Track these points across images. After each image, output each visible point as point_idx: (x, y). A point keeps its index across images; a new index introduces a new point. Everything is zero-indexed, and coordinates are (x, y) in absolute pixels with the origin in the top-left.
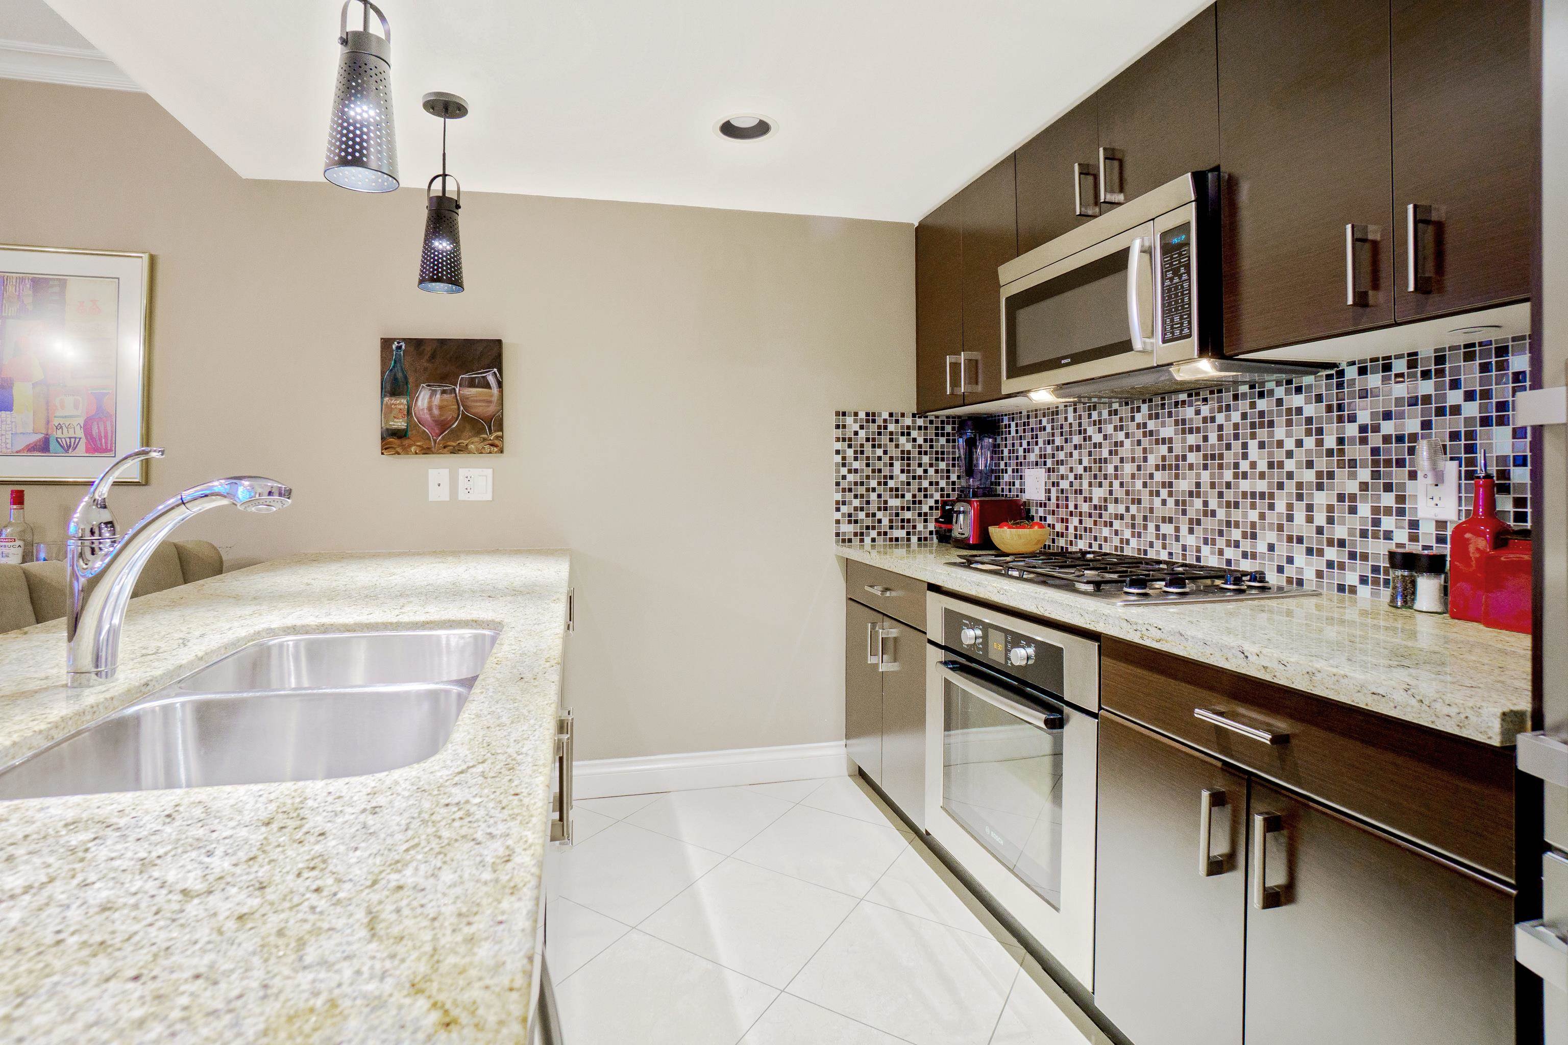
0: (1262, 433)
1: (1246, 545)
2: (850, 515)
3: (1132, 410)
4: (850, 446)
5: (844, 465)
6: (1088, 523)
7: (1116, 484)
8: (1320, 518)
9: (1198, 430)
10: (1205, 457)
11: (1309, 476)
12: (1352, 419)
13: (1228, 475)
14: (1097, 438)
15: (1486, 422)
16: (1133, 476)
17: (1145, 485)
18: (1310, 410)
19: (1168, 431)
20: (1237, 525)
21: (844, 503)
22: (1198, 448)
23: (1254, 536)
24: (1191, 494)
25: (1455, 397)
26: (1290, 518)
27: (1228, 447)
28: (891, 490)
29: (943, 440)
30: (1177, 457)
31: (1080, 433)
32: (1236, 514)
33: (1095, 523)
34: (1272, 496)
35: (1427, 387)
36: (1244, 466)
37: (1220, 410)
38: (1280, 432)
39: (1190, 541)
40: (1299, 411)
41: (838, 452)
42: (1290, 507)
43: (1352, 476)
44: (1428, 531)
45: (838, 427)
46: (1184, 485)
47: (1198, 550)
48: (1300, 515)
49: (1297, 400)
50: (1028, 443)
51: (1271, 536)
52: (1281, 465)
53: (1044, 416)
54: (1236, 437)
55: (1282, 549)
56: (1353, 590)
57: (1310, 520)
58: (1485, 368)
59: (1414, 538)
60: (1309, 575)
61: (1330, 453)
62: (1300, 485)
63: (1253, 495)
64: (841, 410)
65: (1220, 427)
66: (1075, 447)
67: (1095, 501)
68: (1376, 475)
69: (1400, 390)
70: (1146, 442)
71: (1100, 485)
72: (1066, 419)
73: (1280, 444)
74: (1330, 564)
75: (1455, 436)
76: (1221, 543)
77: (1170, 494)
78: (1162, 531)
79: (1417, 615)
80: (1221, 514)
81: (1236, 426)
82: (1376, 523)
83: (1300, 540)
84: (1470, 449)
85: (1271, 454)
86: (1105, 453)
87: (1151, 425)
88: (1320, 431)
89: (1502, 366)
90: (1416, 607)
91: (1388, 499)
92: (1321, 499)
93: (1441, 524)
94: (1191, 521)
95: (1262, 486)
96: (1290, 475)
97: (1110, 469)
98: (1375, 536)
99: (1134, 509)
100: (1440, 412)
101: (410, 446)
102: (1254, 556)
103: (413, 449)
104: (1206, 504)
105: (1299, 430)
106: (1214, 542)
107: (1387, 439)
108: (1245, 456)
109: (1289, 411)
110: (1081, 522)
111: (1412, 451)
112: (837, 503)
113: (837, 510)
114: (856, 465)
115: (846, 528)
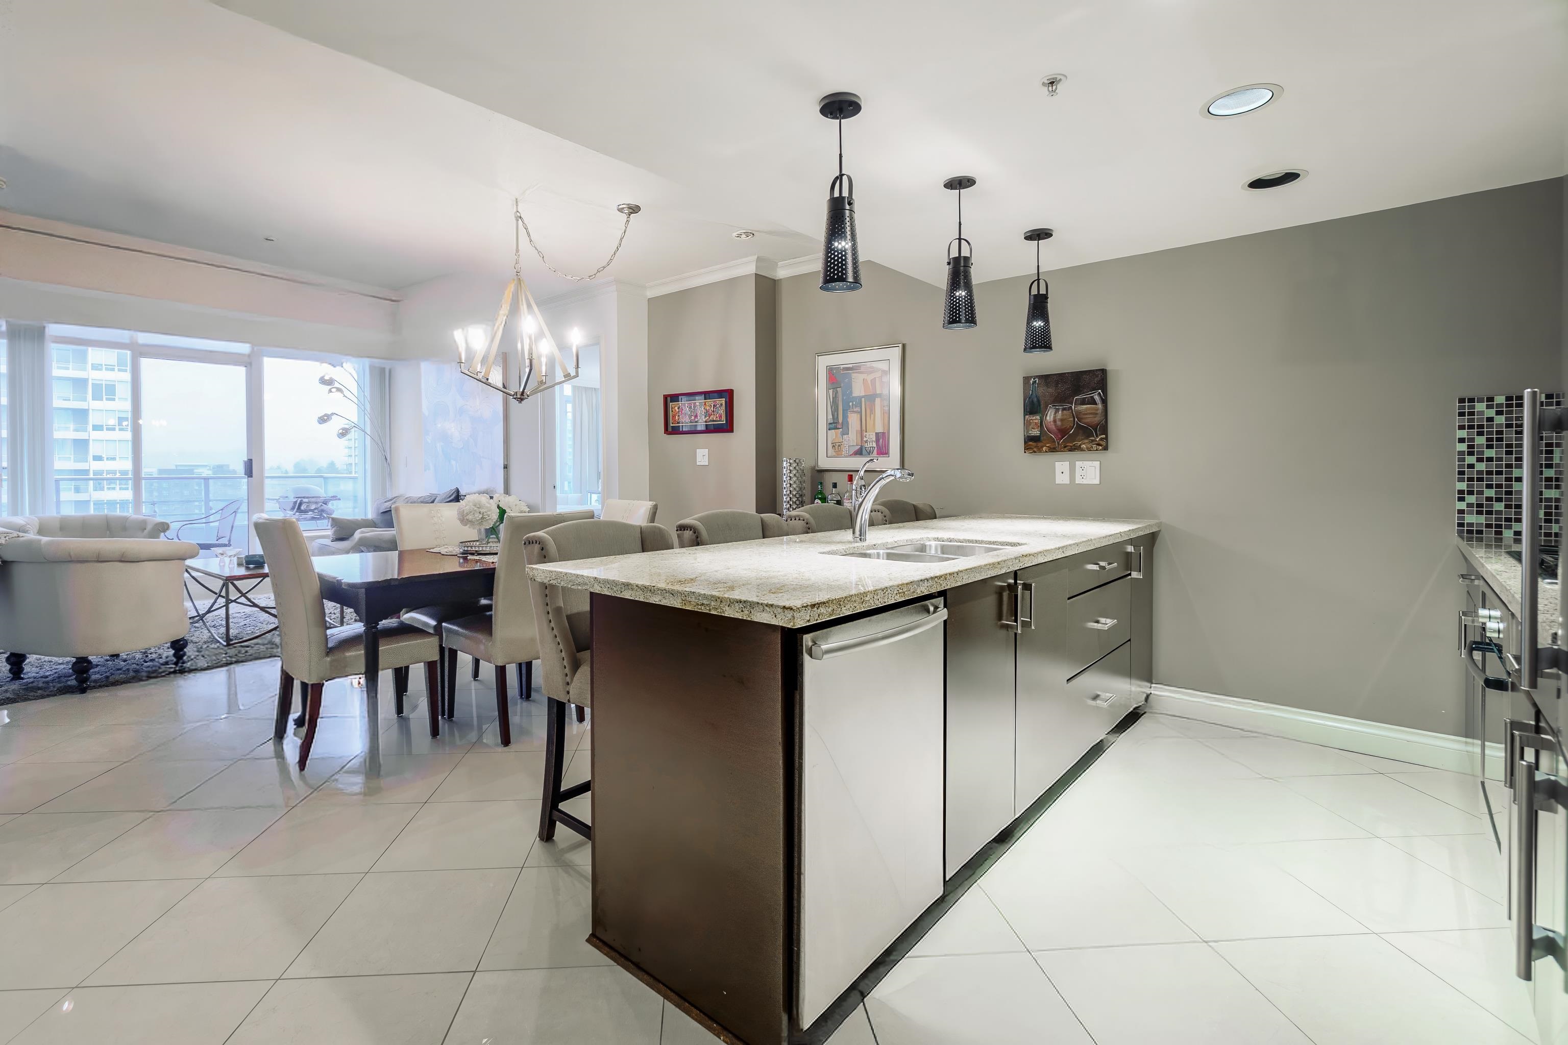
2: (1480, 505)
4: (1480, 434)
5: (1471, 454)
21: (1471, 493)
28: (1548, 479)
41: (1462, 440)
45: (1461, 414)
64: (1467, 395)
101: (1042, 447)
103: (1044, 449)
112: (1461, 492)
113: (1461, 499)
114: (1491, 453)
115: (1474, 519)
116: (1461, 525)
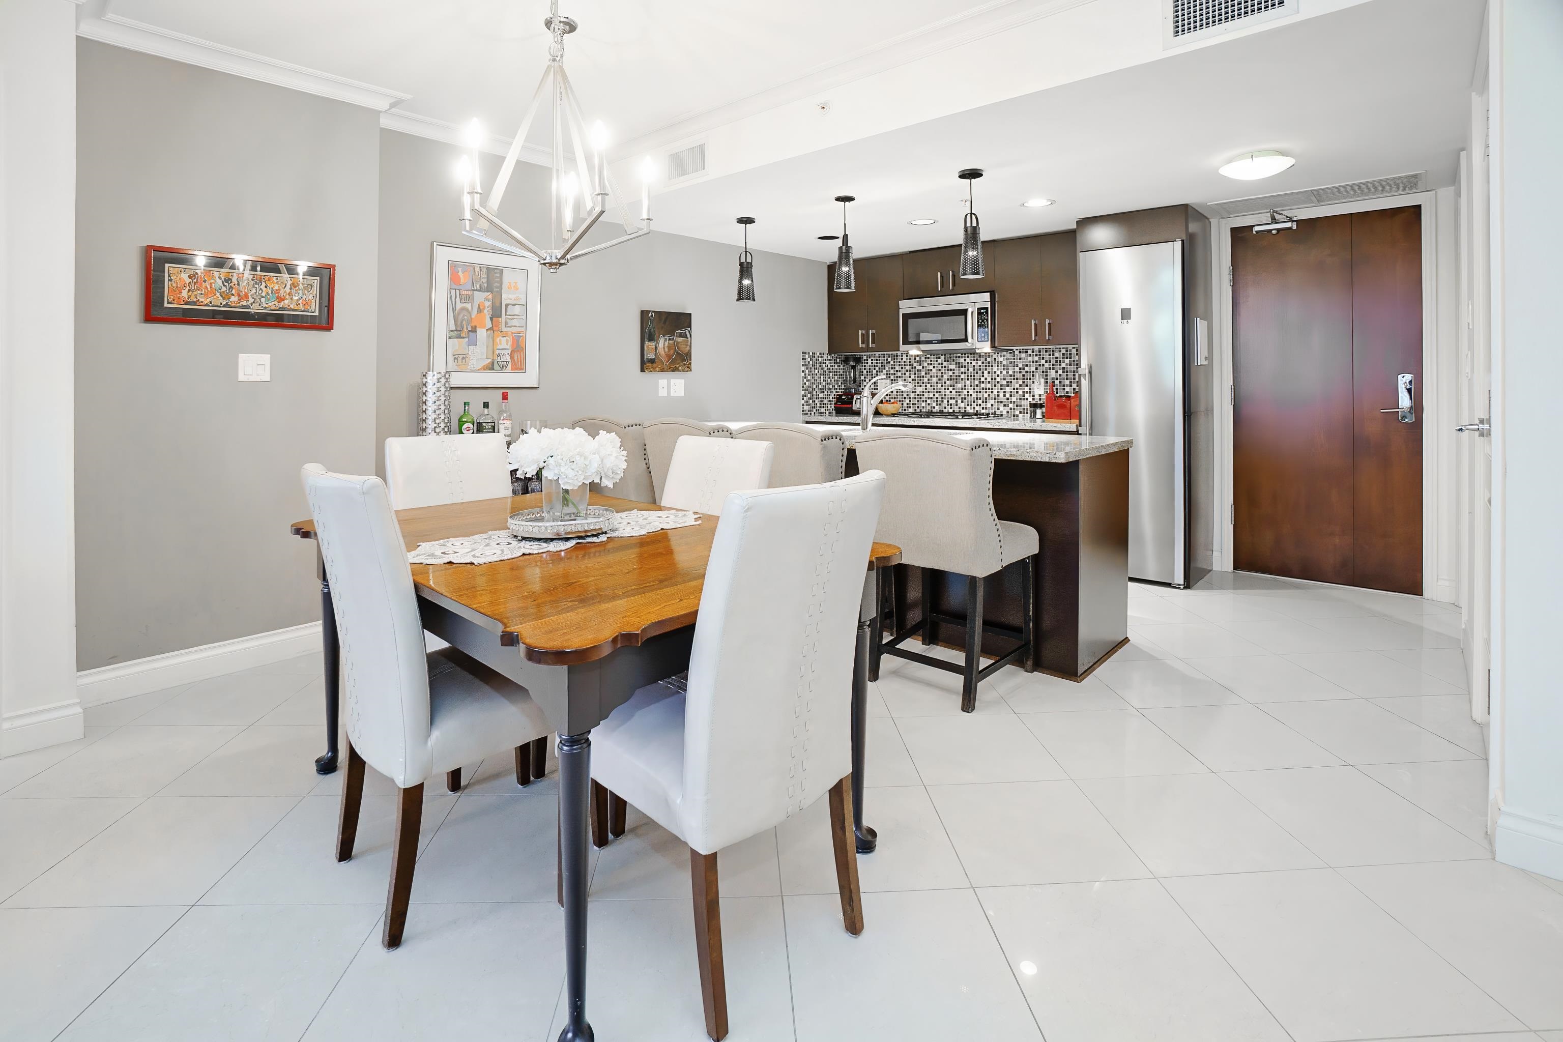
0: (989, 369)
1: (983, 405)
2: (807, 402)
3: (937, 358)
4: (807, 369)
5: (805, 378)
6: (914, 401)
7: (929, 386)
8: (1008, 395)
9: (965, 367)
10: (968, 376)
11: (1004, 382)
12: (1017, 366)
13: (977, 382)
14: (920, 368)
15: (1050, 369)
16: (937, 383)
17: (942, 386)
18: (1004, 363)
19: (953, 367)
20: (980, 399)
21: (805, 396)
22: (965, 373)
23: (986, 402)
24: (962, 389)
25: (1043, 362)
26: (998, 396)
27: (977, 373)
30: (956, 376)
31: (910, 365)
32: (980, 395)
33: (918, 401)
34: (992, 389)
35: (1036, 358)
36: (983, 379)
37: (974, 360)
38: (995, 369)
39: (962, 405)
40: (1001, 362)
41: (803, 371)
42: (998, 392)
43: (1017, 383)
44: (1037, 397)
45: (803, 359)
46: (959, 386)
47: (965, 408)
48: (1001, 395)
49: (1001, 359)
50: (879, 369)
51: (992, 402)
52: (995, 379)
53: (889, 357)
54: (980, 370)
55: (996, 406)
56: (1018, 416)
57: (1004, 396)
58: (1050, 355)
59: (1033, 399)
60: (1005, 413)
61: (1011, 376)
62: (1001, 385)
63: (986, 389)
64: (804, 351)
65: (974, 366)
66: (907, 371)
67: (918, 393)
68: (1024, 382)
69: (1030, 359)
70: (942, 370)
71: (921, 386)
72: (902, 359)
73: (995, 372)
74: (1011, 409)
75: (1043, 372)
76: (974, 405)
77: (954, 389)
78: (950, 403)
79: (1037, 420)
80: (974, 395)
81: (980, 366)
82: (1024, 396)
83: (1002, 402)
84: (1047, 375)
85: (992, 375)
86: (923, 374)
87: (945, 364)
88: (1008, 369)
89: (1053, 355)
90: (1037, 417)
91: (1027, 389)
92: (1008, 389)
93: (1040, 395)
94: (962, 398)
95: (989, 386)
96: (998, 382)
97: (926, 380)
98: (1024, 399)
99: (937, 395)
100: (1040, 365)
101: (656, 368)
102: (986, 408)
103: (657, 369)
104: (968, 392)
105: (1001, 368)
106: (971, 405)
107: (1027, 372)
108: (983, 376)
109: (998, 362)
110: (910, 401)
111: (1033, 376)
113: (803, 399)
114: (809, 378)
115: (806, 408)
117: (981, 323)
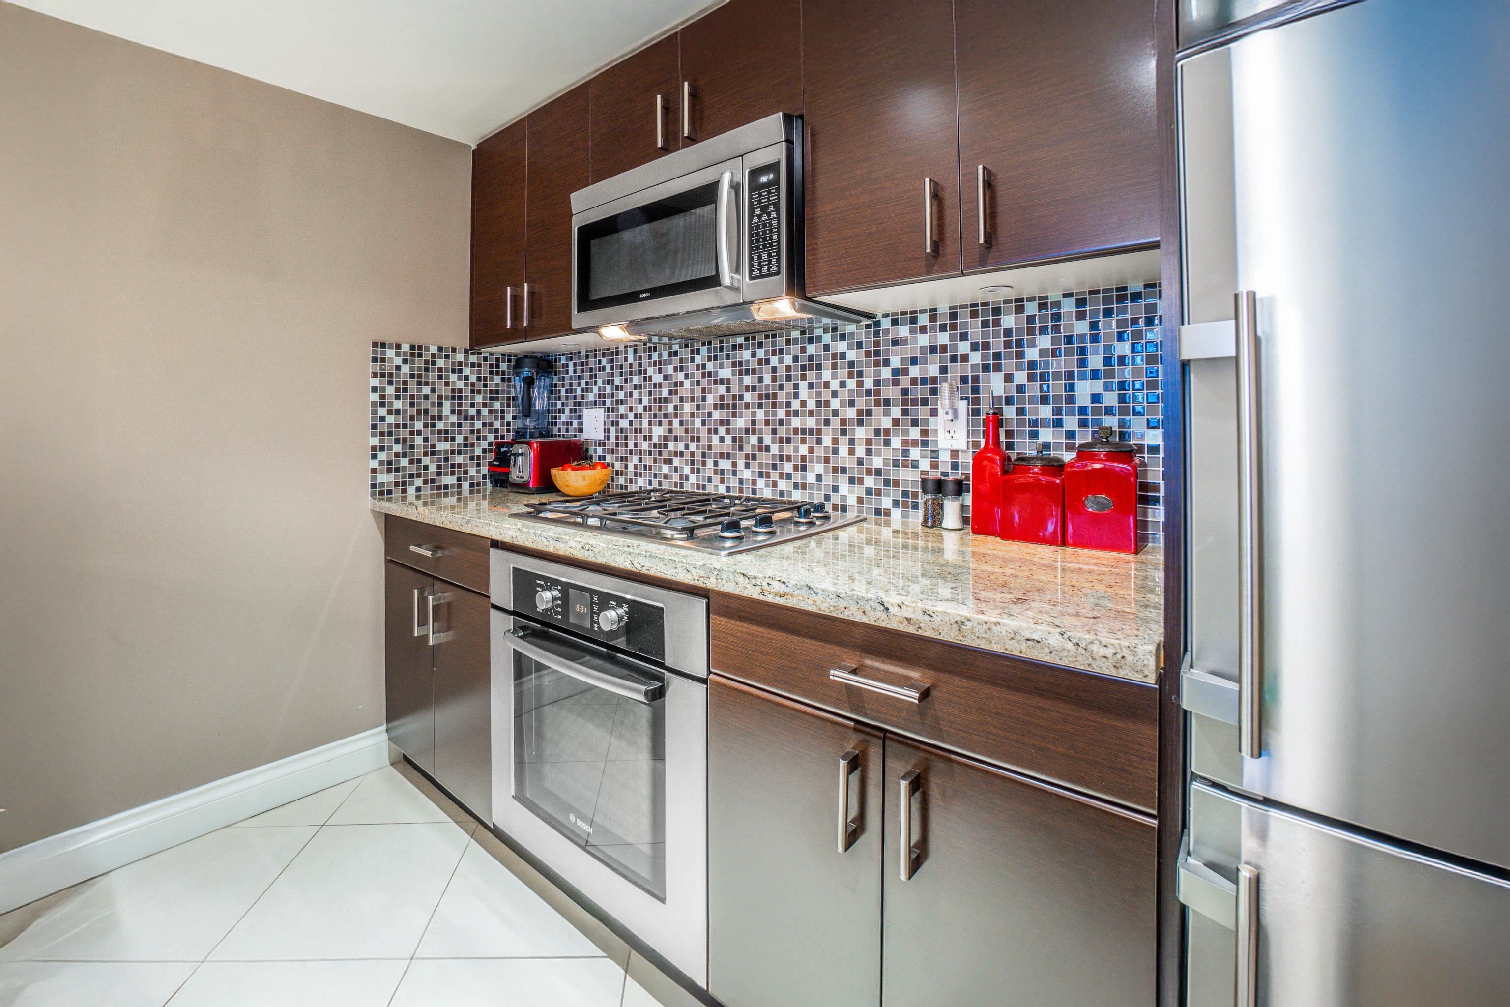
0: (811, 375)
1: (797, 477)
2: (390, 463)
3: (692, 352)
4: (390, 383)
5: (382, 405)
6: (648, 461)
7: (676, 423)
8: (860, 451)
9: (754, 371)
10: (760, 397)
11: (851, 413)
12: (887, 363)
13: (781, 413)
14: (658, 378)
15: (986, 368)
16: (692, 415)
17: (704, 423)
18: (852, 355)
19: (726, 373)
20: (789, 459)
21: (382, 449)
22: (754, 388)
23: (804, 468)
24: (747, 431)
25: (964, 347)
26: (835, 451)
27: (782, 387)
28: (440, 432)
29: (497, 379)
30: (734, 397)
31: (640, 373)
32: (788, 450)
33: (655, 460)
34: (819, 432)
35: (943, 338)
36: (796, 405)
37: (774, 353)
38: (827, 375)
39: (747, 475)
40: (843, 356)
41: (374, 390)
42: (835, 441)
43: (887, 413)
44: (945, 457)
45: (375, 360)
46: (740, 423)
47: (754, 482)
48: (843, 450)
49: (842, 346)
50: (587, 383)
51: (819, 468)
52: (827, 403)
53: (604, 356)
54: (789, 378)
55: (828, 480)
56: (888, 513)
57: (852, 452)
58: (985, 324)
59: (935, 466)
60: (852, 501)
61: (868, 393)
62: (843, 422)
63: (803, 431)
64: (379, 340)
65: (774, 370)
66: (635, 387)
67: (655, 440)
68: (905, 412)
69: (924, 340)
70: (705, 382)
71: (660, 424)
72: (626, 359)
73: (827, 385)
74: (869, 491)
75: (964, 379)
76: (774, 476)
77: (728, 432)
78: (720, 467)
79: (945, 532)
80: (775, 449)
81: (788, 368)
82: (906, 453)
83: (844, 470)
84: (976, 390)
85: (819, 394)
86: (665, 393)
87: (710, 366)
88: (860, 374)
89: (997, 323)
90: (943, 526)
91: (915, 433)
92: (861, 433)
93: (955, 453)
94: (747, 457)
95: (811, 423)
96: (835, 413)
97: (670, 408)
98: (905, 466)
99: (693, 446)
100: (954, 359)
102: (804, 486)
104: (761, 440)
105: (843, 373)
106: (768, 475)
107: (914, 381)
108: (796, 396)
109: (834, 356)
110: (640, 460)
111: (934, 392)
112: (374, 448)
113: (374, 457)
114: (398, 405)
115: (385, 478)
116: (374, 486)
117: (760, 217)
